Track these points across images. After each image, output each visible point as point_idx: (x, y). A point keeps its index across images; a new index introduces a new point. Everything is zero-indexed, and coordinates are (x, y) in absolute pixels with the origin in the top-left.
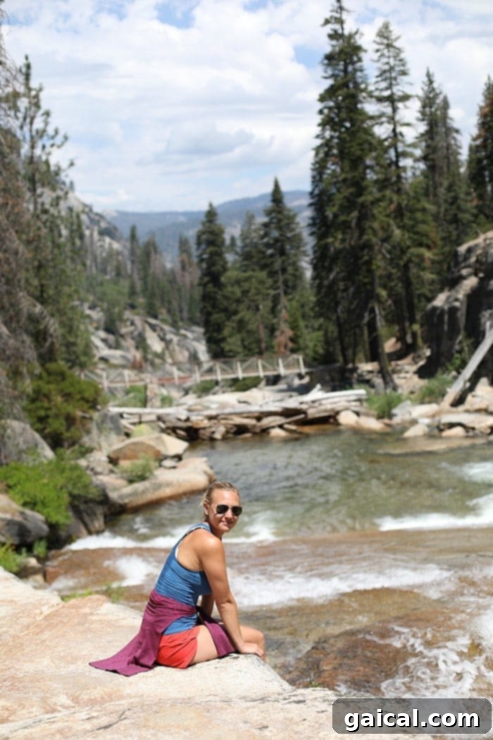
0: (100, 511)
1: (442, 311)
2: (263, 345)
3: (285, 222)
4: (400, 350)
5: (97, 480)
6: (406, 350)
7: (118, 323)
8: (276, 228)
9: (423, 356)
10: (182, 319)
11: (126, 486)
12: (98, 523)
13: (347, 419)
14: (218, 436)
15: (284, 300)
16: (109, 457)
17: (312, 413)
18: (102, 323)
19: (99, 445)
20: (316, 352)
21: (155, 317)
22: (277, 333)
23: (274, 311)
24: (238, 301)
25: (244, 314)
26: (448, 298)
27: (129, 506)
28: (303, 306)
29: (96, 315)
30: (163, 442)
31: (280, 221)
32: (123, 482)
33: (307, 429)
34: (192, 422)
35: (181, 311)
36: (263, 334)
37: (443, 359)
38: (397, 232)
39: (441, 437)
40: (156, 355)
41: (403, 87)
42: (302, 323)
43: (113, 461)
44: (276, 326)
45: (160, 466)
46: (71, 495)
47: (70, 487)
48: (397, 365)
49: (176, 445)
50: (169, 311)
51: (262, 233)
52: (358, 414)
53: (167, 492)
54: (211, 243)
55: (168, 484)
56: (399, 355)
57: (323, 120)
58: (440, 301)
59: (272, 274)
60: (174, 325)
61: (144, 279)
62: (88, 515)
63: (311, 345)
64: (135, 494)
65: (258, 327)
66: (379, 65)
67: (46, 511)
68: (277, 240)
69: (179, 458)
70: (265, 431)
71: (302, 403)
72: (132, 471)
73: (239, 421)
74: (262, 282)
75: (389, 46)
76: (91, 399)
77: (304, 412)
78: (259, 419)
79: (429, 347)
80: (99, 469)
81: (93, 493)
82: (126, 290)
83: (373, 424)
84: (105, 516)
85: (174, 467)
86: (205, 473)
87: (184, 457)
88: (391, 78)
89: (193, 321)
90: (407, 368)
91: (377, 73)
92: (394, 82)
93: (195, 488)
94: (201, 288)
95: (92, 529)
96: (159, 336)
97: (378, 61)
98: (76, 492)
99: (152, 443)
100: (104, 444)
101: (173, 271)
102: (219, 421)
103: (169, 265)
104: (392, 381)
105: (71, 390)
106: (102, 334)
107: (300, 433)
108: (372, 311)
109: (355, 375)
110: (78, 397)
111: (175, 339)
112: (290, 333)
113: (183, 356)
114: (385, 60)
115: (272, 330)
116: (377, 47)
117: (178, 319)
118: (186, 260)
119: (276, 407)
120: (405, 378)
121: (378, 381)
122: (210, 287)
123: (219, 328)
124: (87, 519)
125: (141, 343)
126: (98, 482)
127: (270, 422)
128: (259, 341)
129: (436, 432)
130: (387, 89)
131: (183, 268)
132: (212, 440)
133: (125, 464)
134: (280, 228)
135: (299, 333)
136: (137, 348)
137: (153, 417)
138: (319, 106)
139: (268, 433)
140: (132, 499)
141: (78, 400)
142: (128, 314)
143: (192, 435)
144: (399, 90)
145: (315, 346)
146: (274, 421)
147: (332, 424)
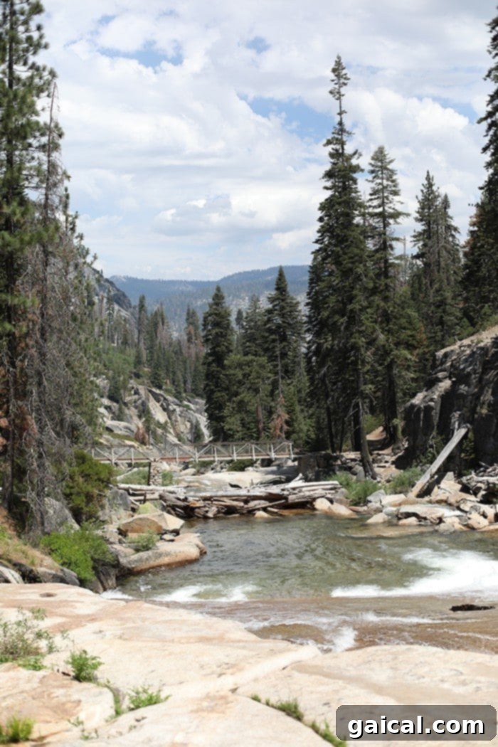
0: (113, 572)
1: (419, 409)
2: (261, 426)
3: (288, 309)
4: (385, 439)
5: (112, 548)
6: (390, 440)
7: (122, 391)
8: (279, 315)
9: (402, 448)
10: (185, 391)
11: (133, 554)
12: (112, 582)
13: (321, 505)
14: (210, 515)
15: (282, 386)
16: (119, 529)
17: (292, 498)
18: (106, 391)
19: (110, 517)
20: (308, 436)
21: (160, 387)
22: (274, 416)
23: (272, 394)
24: (240, 383)
25: (245, 395)
26: (425, 397)
27: (135, 570)
28: (299, 391)
29: (102, 382)
30: (165, 520)
31: (282, 308)
32: (130, 551)
33: (286, 512)
34: (189, 502)
35: (185, 382)
36: (261, 415)
37: (418, 452)
38: (382, 337)
39: (396, 525)
40: (159, 424)
41: (394, 205)
42: (298, 408)
43: (122, 532)
44: (273, 409)
45: (161, 539)
46: (92, 559)
47: (92, 552)
48: (379, 455)
49: (174, 522)
50: (173, 382)
51: (266, 318)
52: (331, 501)
53: (166, 560)
54: (216, 324)
55: (168, 554)
56: (383, 445)
57: (322, 227)
58: (418, 400)
59: (272, 358)
60: (177, 396)
61: (151, 349)
62: (104, 575)
63: (305, 428)
64: (140, 560)
65: (257, 408)
66: (373, 185)
67: (77, 569)
68: (279, 326)
69: (176, 532)
70: (251, 512)
71: (283, 490)
72: (138, 542)
73: (229, 502)
74: (262, 367)
75: (383, 168)
76: (105, 480)
77: (286, 498)
78: (246, 502)
79: (407, 440)
80: (112, 540)
81: (109, 558)
82: (132, 359)
83: (343, 510)
84: (117, 578)
85: (172, 541)
86: (198, 546)
87: (181, 532)
88: (383, 197)
89: (196, 393)
90: (387, 458)
91: (371, 192)
92: (386, 201)
93: (188, 558)
94: (206, 367)
95: (107, 586)
96: (162, 406)
97: (372, 182)
98: (96, 557)
99: (156, 519)
100: (114, 518)
101: (179, 342)
102: (212, 501)
103: (175, 335)
104: (372, 470)
105: (90, 472)
106: (106, 401)
107: (281, 515)
108: (357, 405)
109: (339, 462)
110: (96, 477)
111: (178, 410)
112: (286, 417)
113: (184, 427)
114: (379, 181)
115: (270, 412)
116: (371, 168)
117: (182, 390)
118: (193, 332)
119: (261, 492)
120: (384, 467)
121: (359, 469)
122: (214, 367)
123: (220, 407)
124: (102, 578)
125: (144, 412)
126: (113, 550)
127: (255, 505)
128: (257, 422)
129: (395, 521)
130: (379, 206)
131: (189, 340)
132: (206, 518)
133: (132, 536)
134: (283, 316)
135: (294, 417)
136: (140, 417)
137: (156, 496)
138: (319, 214)
139: (254, 514)
140: (138, 564)
141: (96, 481)
142: (133, 383)
143: (188, 513)
144: (390, 208)
145: (308, 430)
146: (259, 504)
147: (309, 508)
